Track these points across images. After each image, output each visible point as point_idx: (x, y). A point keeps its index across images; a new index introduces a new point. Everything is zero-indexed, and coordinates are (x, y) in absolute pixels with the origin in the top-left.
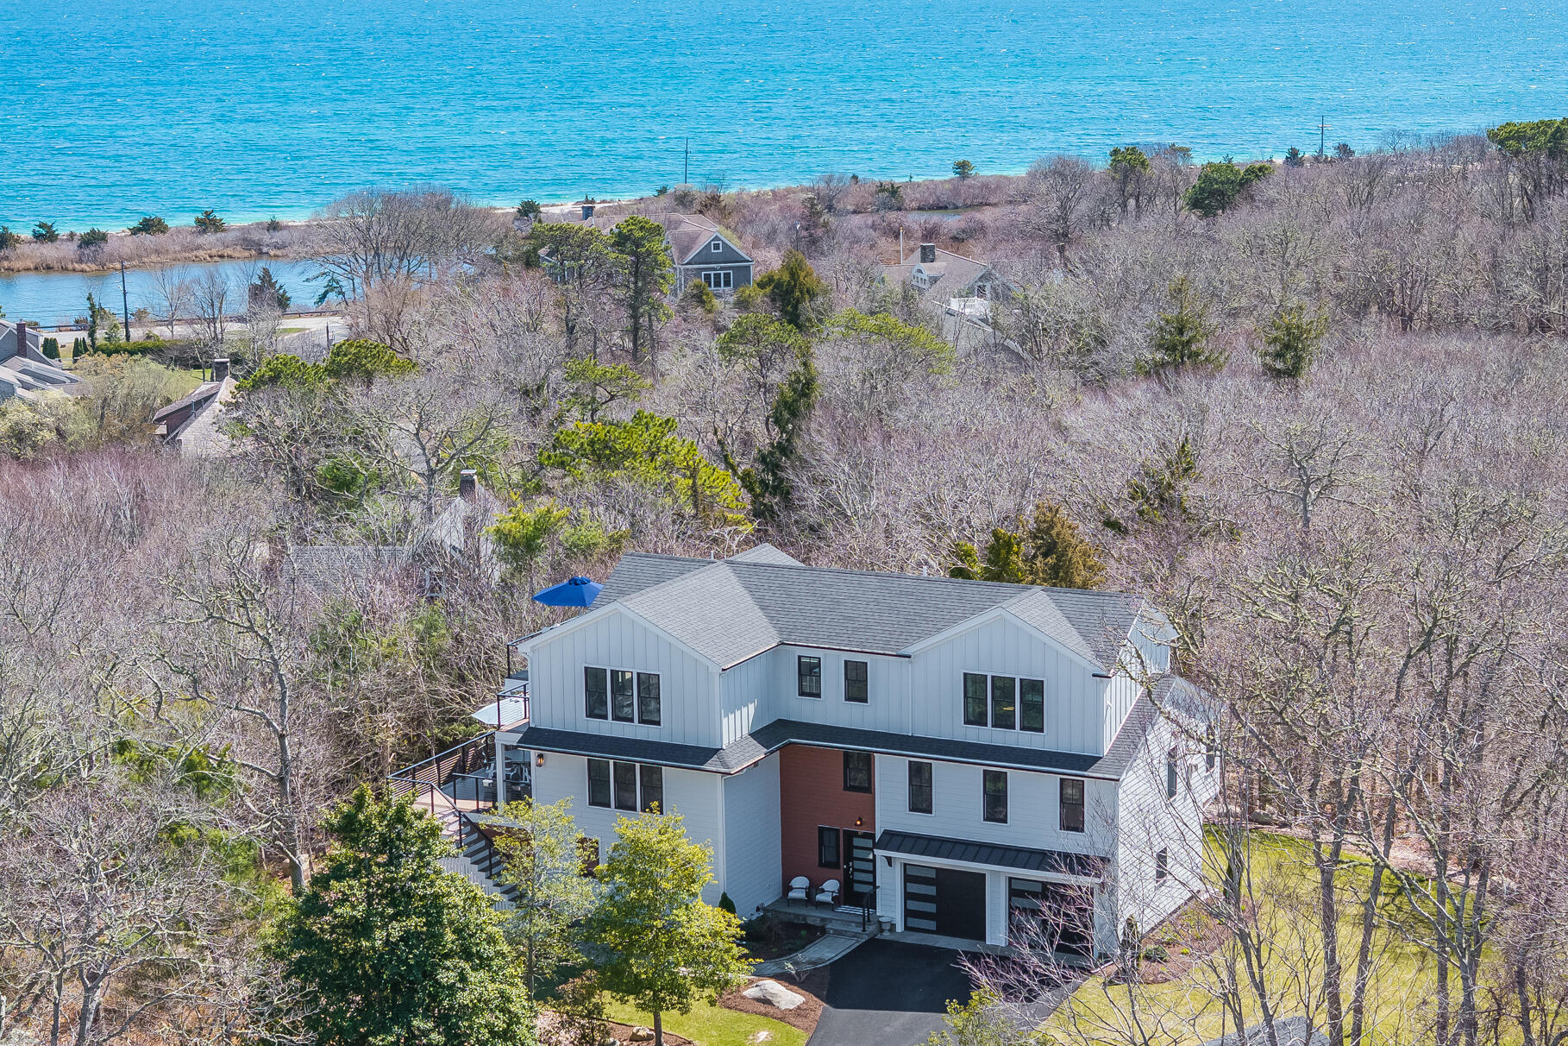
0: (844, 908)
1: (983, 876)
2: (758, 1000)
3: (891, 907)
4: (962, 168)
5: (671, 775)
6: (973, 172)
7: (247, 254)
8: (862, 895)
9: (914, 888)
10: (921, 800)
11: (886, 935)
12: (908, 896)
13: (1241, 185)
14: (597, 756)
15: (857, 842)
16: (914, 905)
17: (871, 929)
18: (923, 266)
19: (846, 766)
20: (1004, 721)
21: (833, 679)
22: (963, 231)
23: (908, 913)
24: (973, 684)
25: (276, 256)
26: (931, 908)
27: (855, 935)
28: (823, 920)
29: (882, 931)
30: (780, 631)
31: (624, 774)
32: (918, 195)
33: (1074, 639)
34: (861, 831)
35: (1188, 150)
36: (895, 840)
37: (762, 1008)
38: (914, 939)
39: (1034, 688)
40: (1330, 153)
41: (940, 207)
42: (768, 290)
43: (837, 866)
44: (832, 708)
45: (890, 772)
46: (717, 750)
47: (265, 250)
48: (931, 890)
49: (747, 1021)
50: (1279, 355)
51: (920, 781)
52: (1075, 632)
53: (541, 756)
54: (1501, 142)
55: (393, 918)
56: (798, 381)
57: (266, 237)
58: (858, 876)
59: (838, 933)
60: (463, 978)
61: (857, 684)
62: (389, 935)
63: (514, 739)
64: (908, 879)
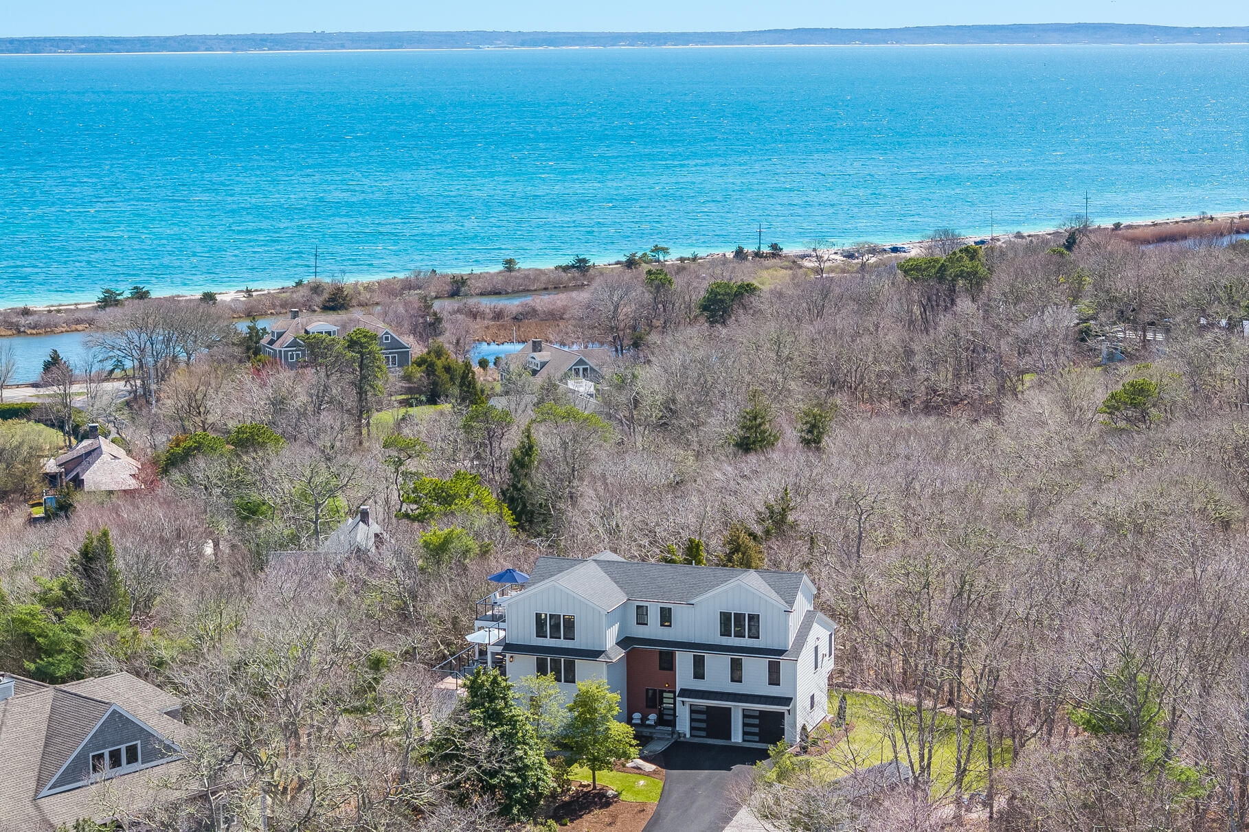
0: (658, 728)
1: (730, 709)
2: (634, 768)
3: (684, 724)
4: (509, 263)
5: (579, 664)
6: (517, 267)
7: (10, 333)
8: (670, 721)
9: (695, 716)
10: (699, 674)
11: (682, 739)
12: (692, 720)
13: (736, 295)
14: (542, 656)
15: (665, 695)
16: (696, 724)
17: (675, 736)
18: (536, 355)
19: (660, 659)
20: (740, 635)
21: (654, 616)
22: (521, 314)
23: (692, 728)
24: (725, 618)
25: (31, 334)
26: (704, 725)
27: (668, 739)
28: (651, 733)
29: (680, 737)
30: (627, 594)
31: (556, 663)
32: (480, 285)
33: (774, 594)
34: (667, 690)
35: (667, 249)
36: (686, 693)
37: (637, 771)
38: (696, 740)
39: (754, 618)
40: (766, 249)
41: (496, 293)
42: (424, 367)
43: (655, 707)
44: (653, 629)
45: (683, 660)
46: (604, 651)
47: (22, 329)
48: (704, 717)
49: (632, 777)
50: (810, 431)
51: (699, 664)
52: (773, 591)
53: (512, 657)
54: (905, 272)
55: (496, 726)
56: (524, 447)
57: (22, 320)
58: (666, 712)
59: (660, 739)
60: (526, 753)
61: (666, 617)
62: (495, 734)
63: (499, 649)
64: (692, 712)
